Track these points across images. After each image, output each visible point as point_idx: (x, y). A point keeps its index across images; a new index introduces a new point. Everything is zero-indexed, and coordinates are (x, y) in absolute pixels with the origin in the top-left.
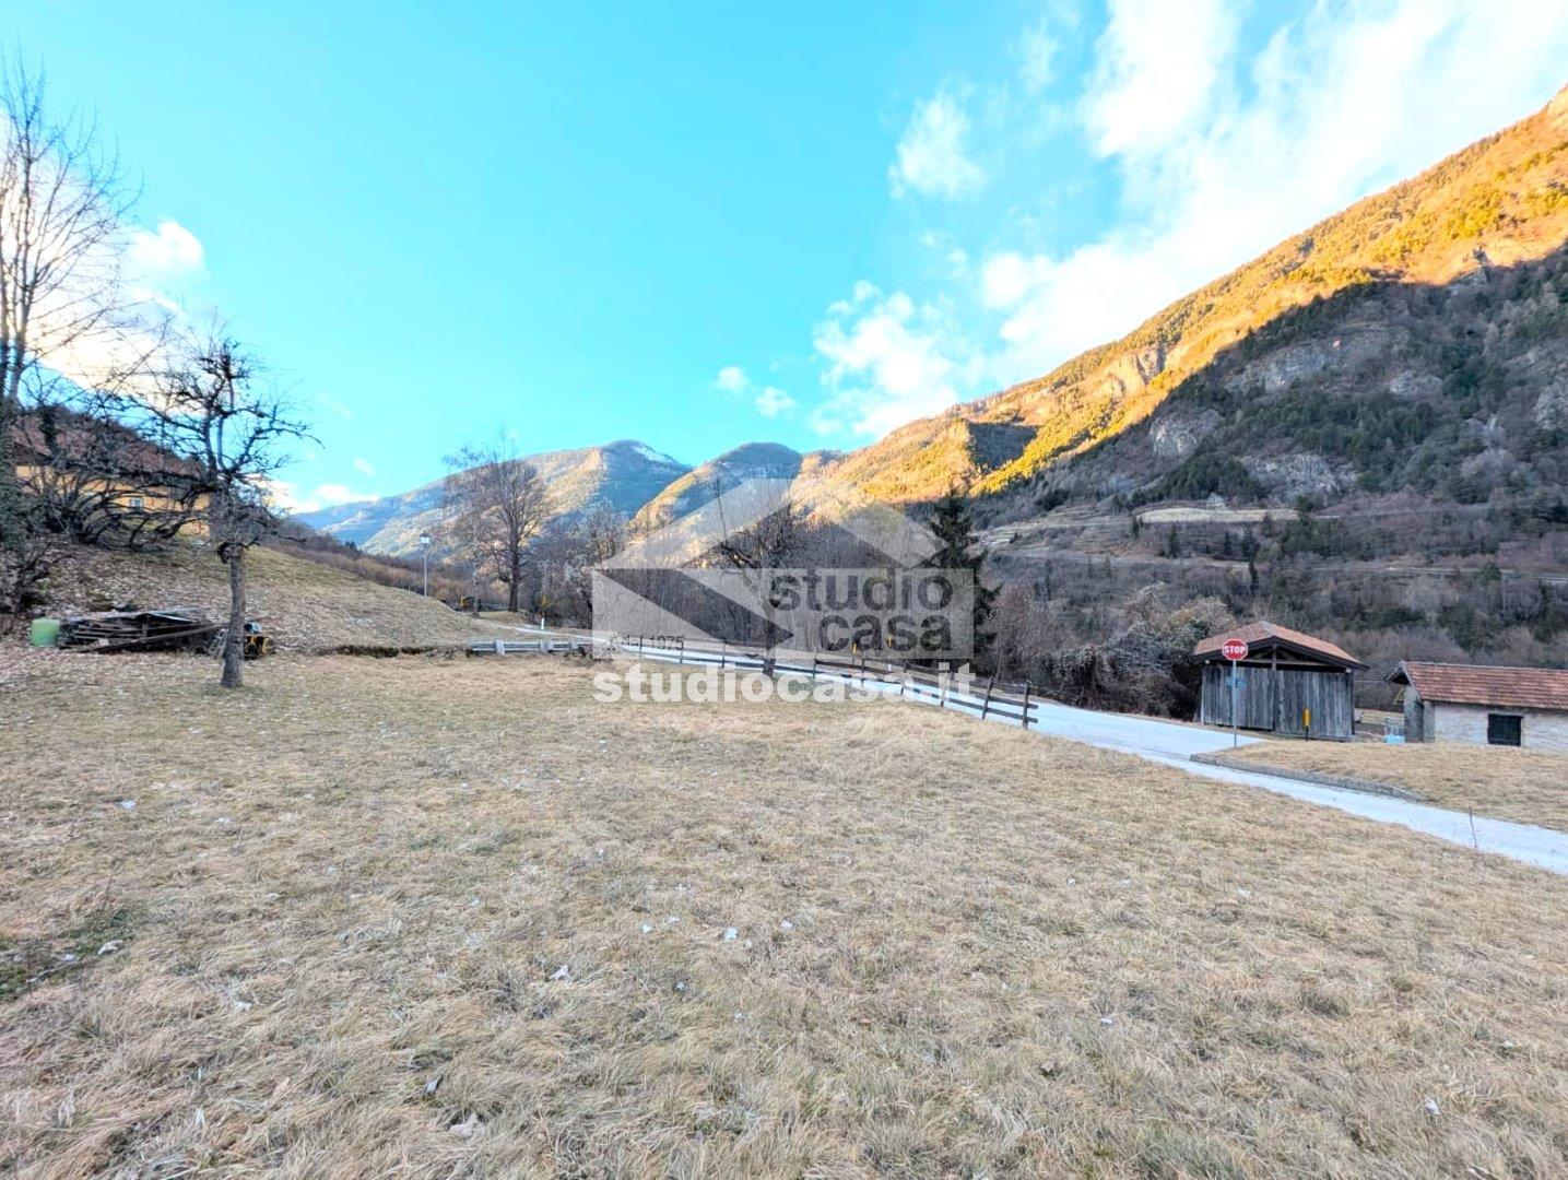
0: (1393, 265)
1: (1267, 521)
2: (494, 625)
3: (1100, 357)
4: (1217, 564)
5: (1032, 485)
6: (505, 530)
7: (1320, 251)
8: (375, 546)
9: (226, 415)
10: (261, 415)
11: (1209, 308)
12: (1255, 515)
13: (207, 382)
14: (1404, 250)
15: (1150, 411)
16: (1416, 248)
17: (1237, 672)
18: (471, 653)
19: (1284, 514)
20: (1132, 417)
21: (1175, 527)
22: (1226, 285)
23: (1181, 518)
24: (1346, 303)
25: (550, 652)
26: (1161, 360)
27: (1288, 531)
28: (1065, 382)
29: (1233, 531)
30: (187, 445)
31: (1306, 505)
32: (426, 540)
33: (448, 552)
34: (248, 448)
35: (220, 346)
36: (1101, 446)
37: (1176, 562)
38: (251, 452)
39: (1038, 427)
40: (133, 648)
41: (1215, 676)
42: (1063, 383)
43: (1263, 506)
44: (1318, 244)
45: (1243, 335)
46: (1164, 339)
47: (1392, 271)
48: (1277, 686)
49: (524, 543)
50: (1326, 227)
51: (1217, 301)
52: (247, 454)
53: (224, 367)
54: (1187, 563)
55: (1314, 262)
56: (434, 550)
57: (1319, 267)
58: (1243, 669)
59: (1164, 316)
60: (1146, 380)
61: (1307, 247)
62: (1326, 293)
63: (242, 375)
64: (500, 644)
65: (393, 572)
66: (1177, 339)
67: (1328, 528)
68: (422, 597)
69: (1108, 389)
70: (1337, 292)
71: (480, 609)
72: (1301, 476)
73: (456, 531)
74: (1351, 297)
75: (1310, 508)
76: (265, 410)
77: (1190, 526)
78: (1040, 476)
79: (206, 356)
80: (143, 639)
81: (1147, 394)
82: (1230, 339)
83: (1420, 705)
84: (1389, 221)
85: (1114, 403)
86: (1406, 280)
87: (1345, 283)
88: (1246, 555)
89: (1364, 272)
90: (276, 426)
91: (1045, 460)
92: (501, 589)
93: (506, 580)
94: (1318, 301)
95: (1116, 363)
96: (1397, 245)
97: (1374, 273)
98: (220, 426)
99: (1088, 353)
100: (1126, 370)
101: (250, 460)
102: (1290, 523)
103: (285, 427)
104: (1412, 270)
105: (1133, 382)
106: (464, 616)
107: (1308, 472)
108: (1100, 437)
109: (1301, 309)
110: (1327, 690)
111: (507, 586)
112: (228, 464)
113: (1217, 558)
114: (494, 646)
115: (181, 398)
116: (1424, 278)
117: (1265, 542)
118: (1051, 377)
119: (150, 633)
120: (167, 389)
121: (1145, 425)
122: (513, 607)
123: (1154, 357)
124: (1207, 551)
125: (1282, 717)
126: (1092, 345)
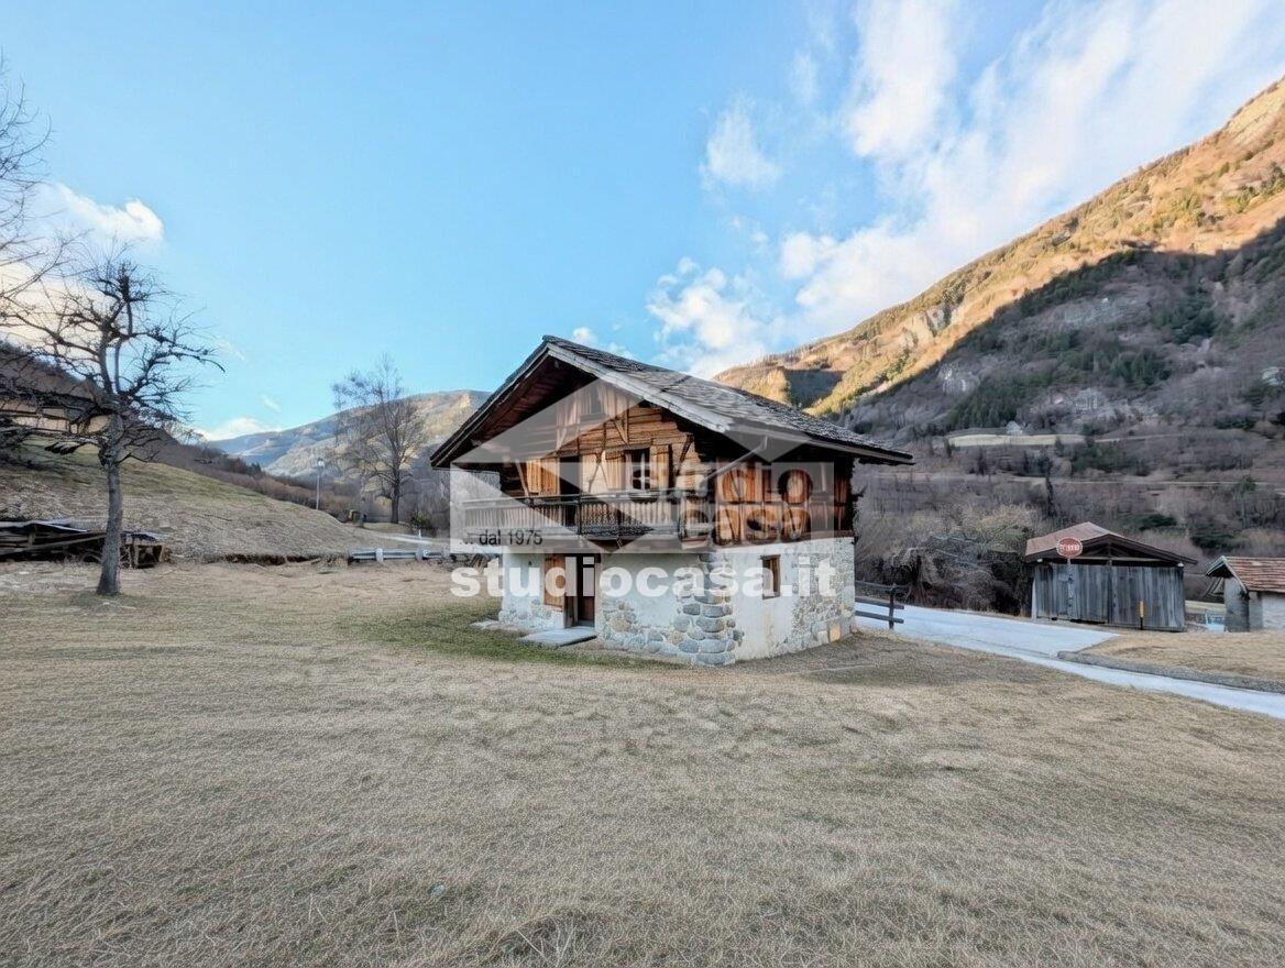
0: (1148, 238)
1: (1059, 445)
2: (376, 535)
3: (895, 315)
4: (1018, 479)
5: (841, 419)
6: (388, 454)
7: (1084, 228)
8: (277, 469)
9: (125, 338)
10: (161, 339)
11: (988, 274)
12: (1048, 439)
13: (104, 305)
14: (1156, 226)
15: (939, 358)
16: (1166, 225)
17: (1072, 569)
18: (352, 561)
19: (1073, 439)
20: (924, 363)
21: (982, 450)
22: (1001, 255)
23: (986, 443)
24: (1112, 269)
25: (424, 559)
26: (947, 316)
27: (1076, 453)
28: (866, 336)
29: (1029, 452)
30: (81, 365)
31: (1092, 431)
32: (321, 464)
33: (340, 473)
34: (146, 370)
35: (117, 267)
36: (898, 387)
37: (986, 478)
38: (150, 374)
39: (843, 372)
40: (19, 558)
41: (1048, 574)
42: (864, 337)
43: (1053, 432)
44: (1082, 221)
45: (1019, 296)
46: (948, 300)
47: (1146, 243)
48: (1110, 581)
49: (403, 466)
50: (1088, 209)
51: (995, 269)
52: (145, 377)
53: (124, 289)
54: (994, 479)
55: (1078, 237)
56: (327, 472)
57: (1084, 240)
58: (1076, 566)
59: (947, 283)
60: (935, 334)
61: (1073, 224)
62: (1093, 260)
63: (142, 297)
64: (380, 551)
65: (292, 490)
66: (960, 300)
67: (1109, 450)
68: (313, 510)
69: (902, 341)
70: (1102, 260)
71: (365, 520)
72: (1085, 407)
73: (346, 456)
74: (1114, 264)
75: (1094, 432)
76: (164, 334)
77: (995, 449)
78: (847, 411)
79: (103, 276)
80: (30, 547)
81: (935, 344)
82: (1008, 298)
83: (1245, 596)
84: (1141, 203)
85: (907, 352)
86: (1161, 249)
87: (1108, 252)
88: (1043, 471)
89: (1124, 243)
90: (177, 350)
91: (850, 398)
92: (384, 504)
93: (388, 497)
94: (1085, 268)
95: (910, 319)
96: (1150, 222)
97: (1132, 244)
98: (118, 347)
99: (886, 312)
100: (917, 325)
101: (147, 383)
102: (1079, 446)
103: (185, 352)
104: (1164, 240)
105: (924, 335)
106: (349, 528)
107: (1091, 403)
108: (898, 379)
109: (1072, 274)
110: (1159, 583)
111: (389, 501)
112: (125, 386)
113: (1020, 475)
114: (374, 554)
115: (76, 319)
116: (1175, 247)
117: (1057, 461)
118: (853, 332)
119: (37, 542)
120: (60, 309)
121: (934, 369)
122: (394, 520)
123: (941, 314)
124: (1009, 469)
125: (1116, 609)
126: (889, 305)
